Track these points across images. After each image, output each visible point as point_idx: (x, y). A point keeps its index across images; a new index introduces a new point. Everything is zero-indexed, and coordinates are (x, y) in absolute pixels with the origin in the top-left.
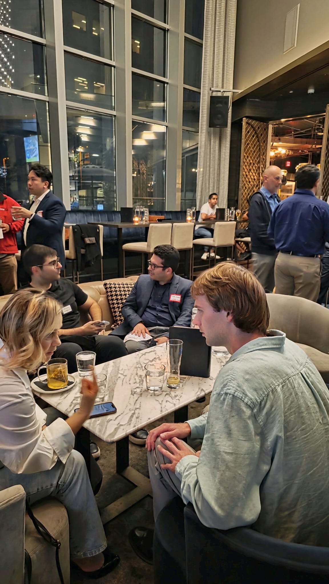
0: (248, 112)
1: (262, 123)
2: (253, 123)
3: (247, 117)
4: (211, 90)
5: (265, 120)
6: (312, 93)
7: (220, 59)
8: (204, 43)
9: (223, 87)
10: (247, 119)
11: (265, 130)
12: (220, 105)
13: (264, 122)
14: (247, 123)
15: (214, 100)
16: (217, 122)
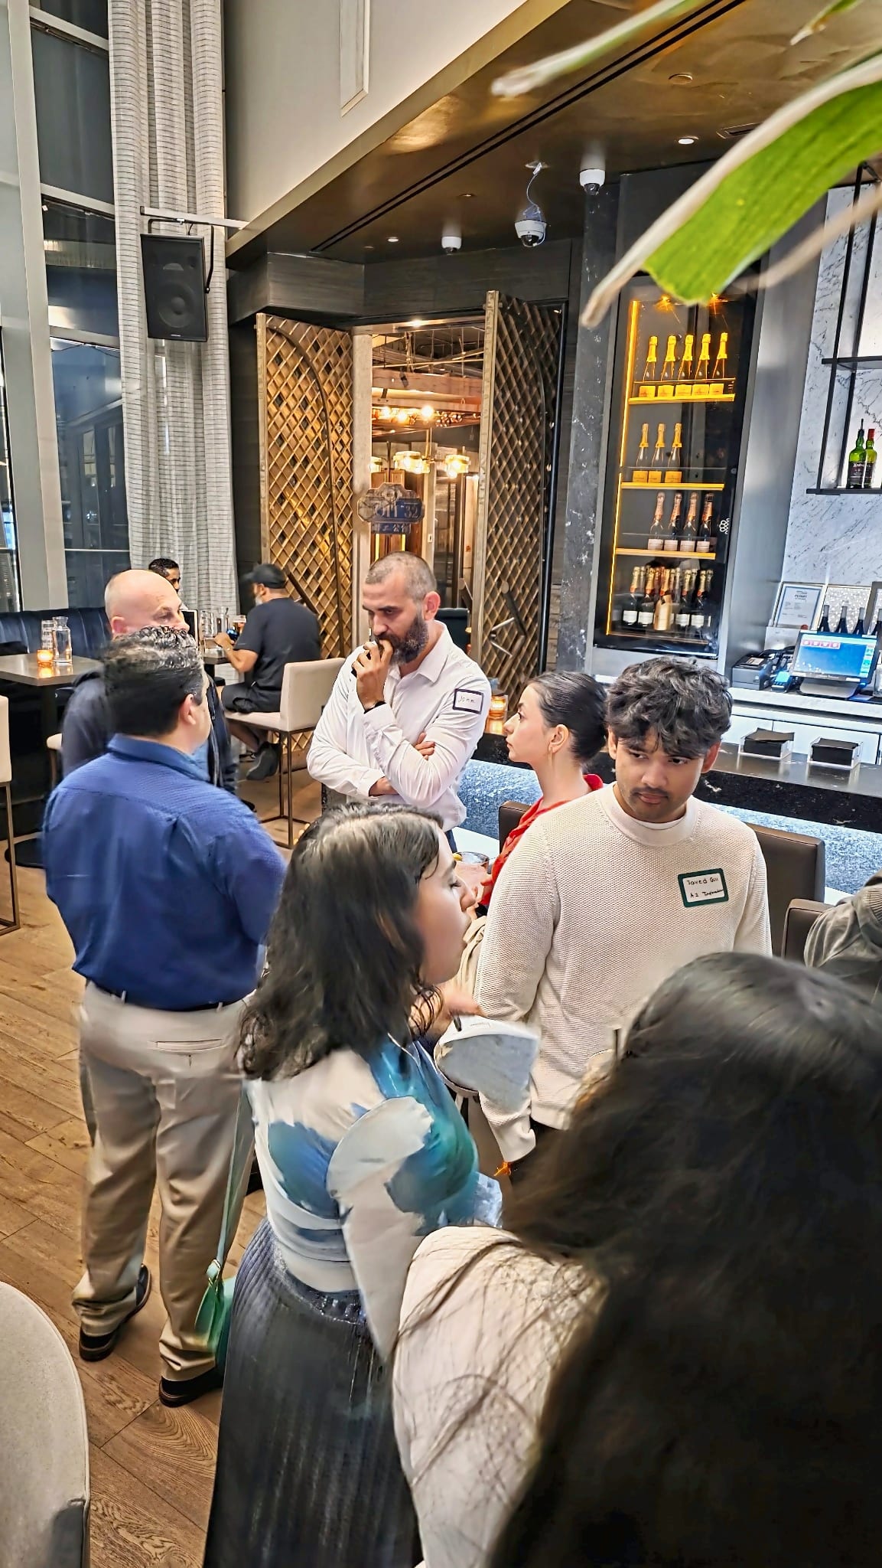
0: (274, 293)
1: (326, 331)
2: (293, 328)
3: (269, 311)
4: (142, 214)
5: (342, 323)
6: (455, 249)
7: (176, 113)
8: (111, 47)
9: (192, 208)
10: (268, 317)
11: (340, 351)
12: (174, 267)
13: (334, 328)
14: (270, 330)
15: (154, 248)
16: (172, 320)
